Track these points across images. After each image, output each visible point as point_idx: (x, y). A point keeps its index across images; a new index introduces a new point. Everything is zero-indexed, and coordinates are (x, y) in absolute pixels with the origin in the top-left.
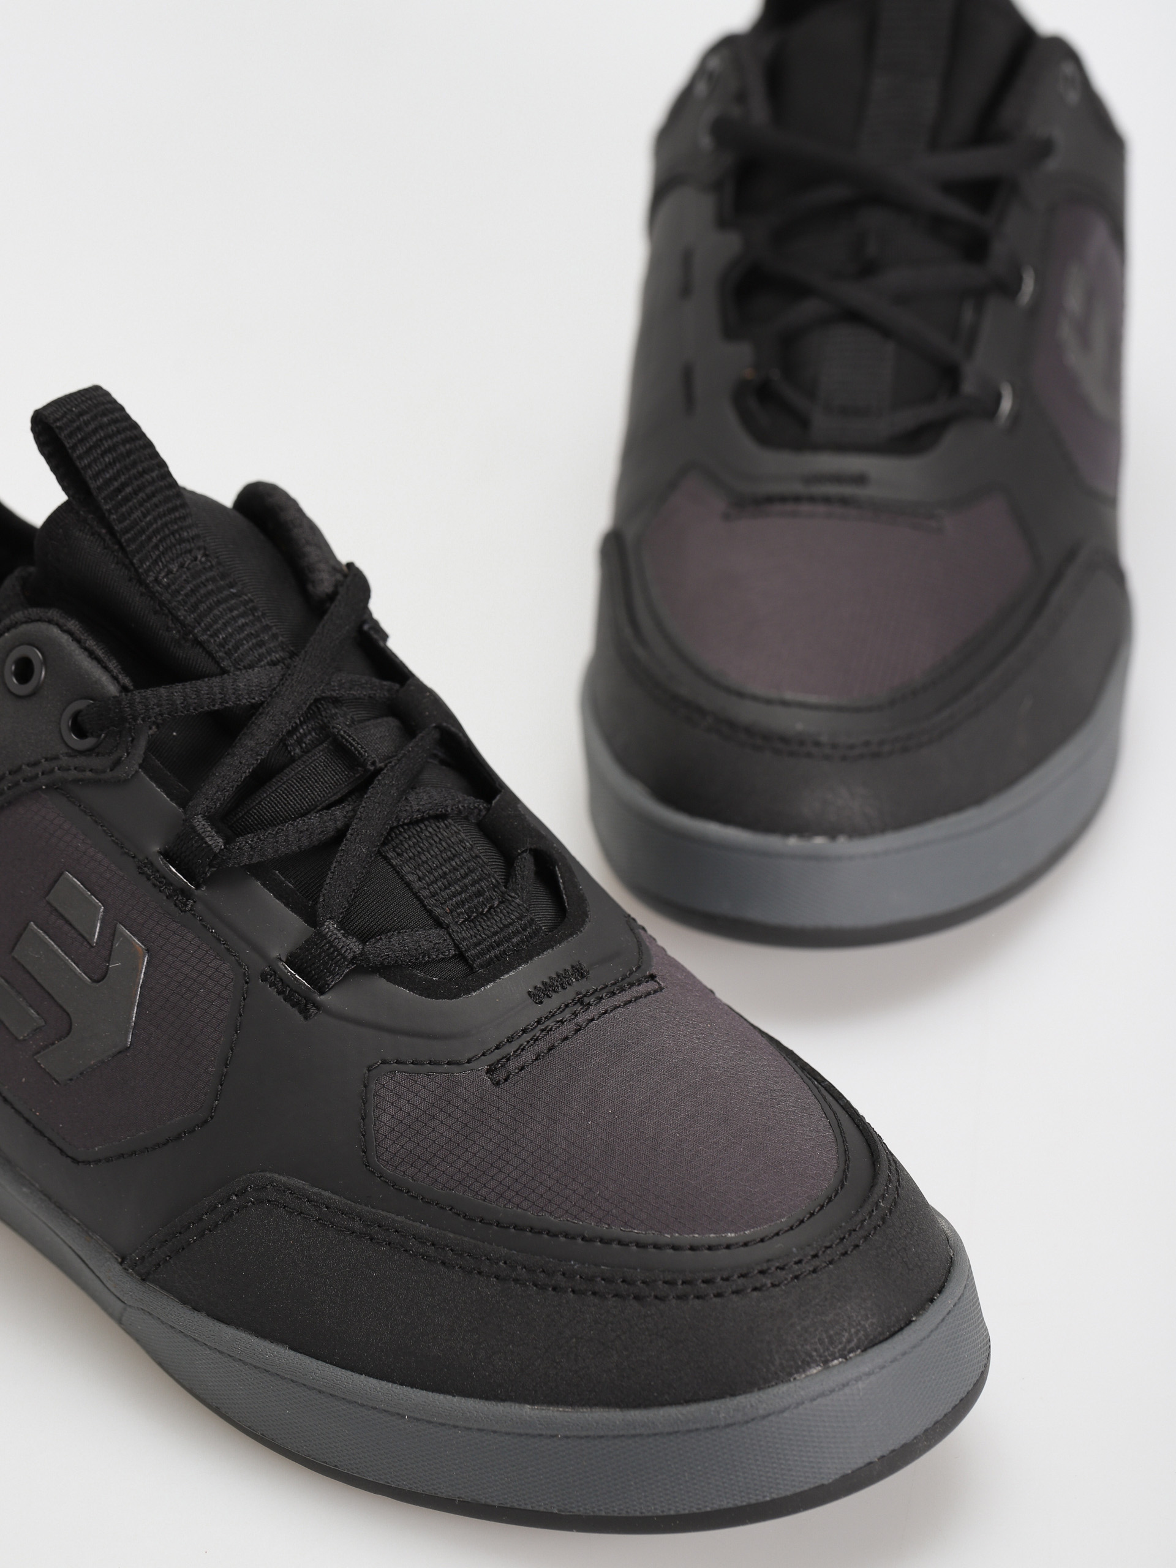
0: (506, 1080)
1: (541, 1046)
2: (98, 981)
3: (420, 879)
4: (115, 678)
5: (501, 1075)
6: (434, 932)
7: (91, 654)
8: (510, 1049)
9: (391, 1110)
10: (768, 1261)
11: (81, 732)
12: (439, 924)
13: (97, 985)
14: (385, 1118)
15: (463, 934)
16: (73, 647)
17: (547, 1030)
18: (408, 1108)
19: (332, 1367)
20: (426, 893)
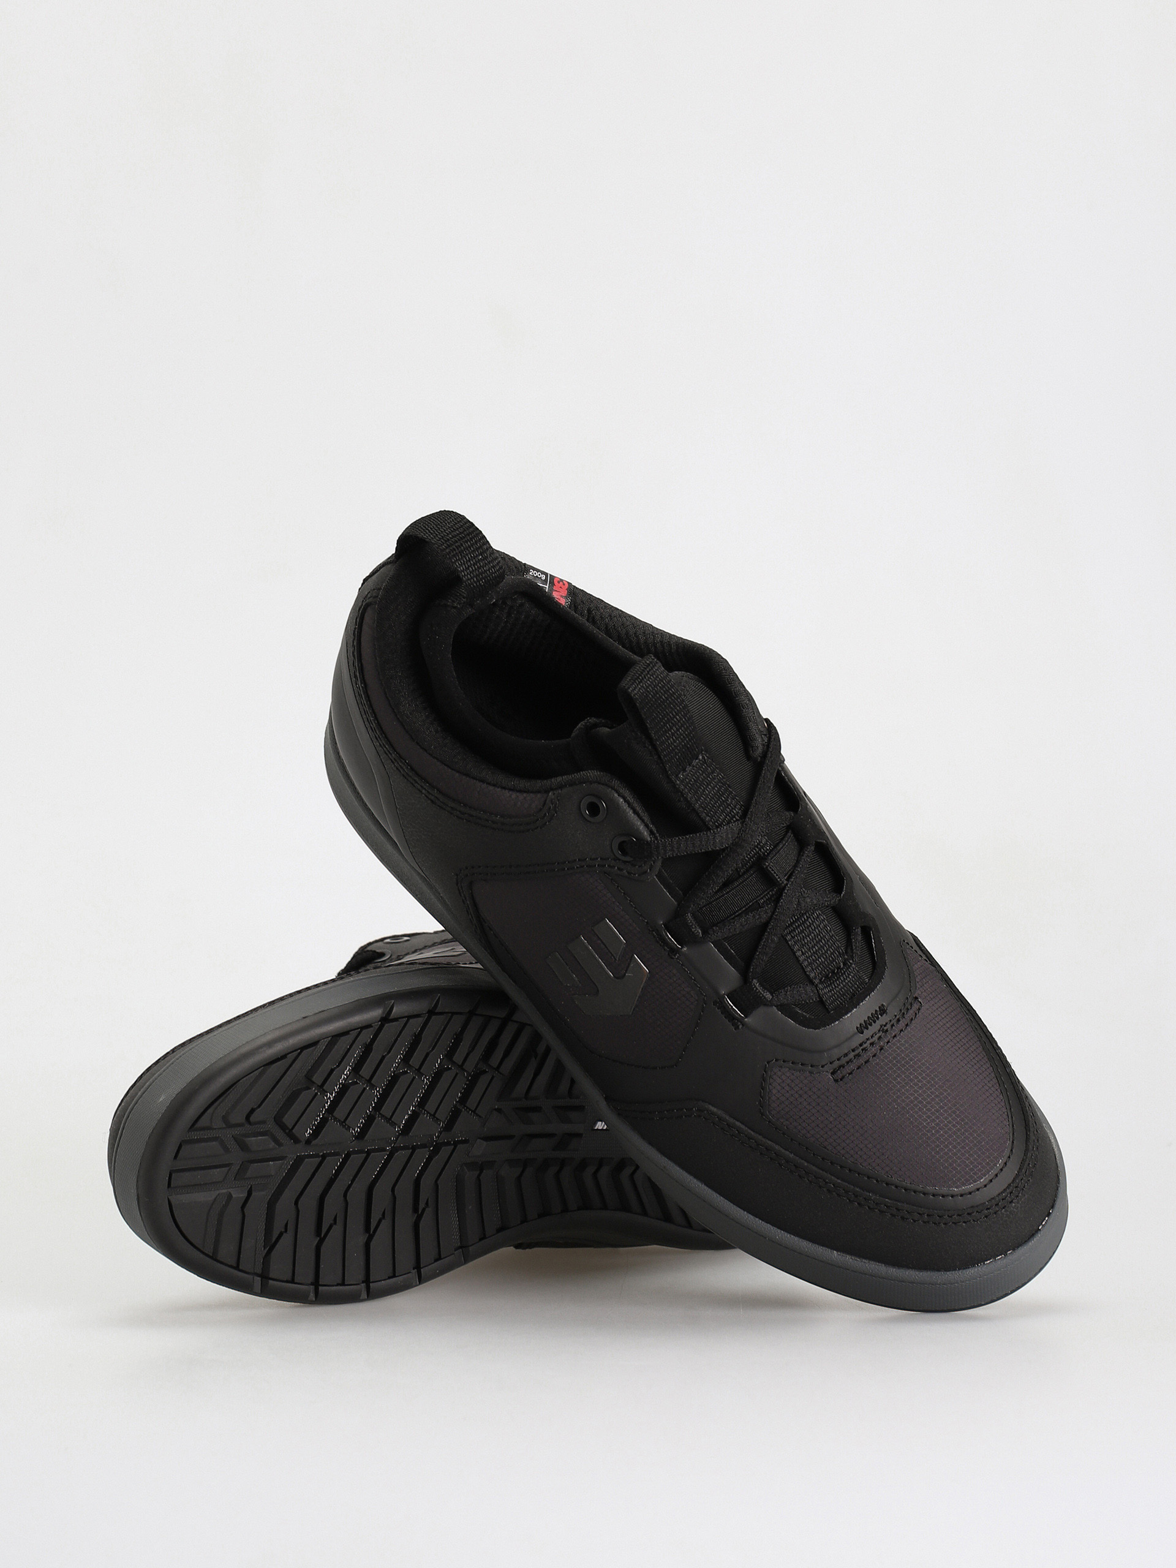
0: (841, 1080)
1: (862, 1061)
2: (618, 978)
3: (803, 954)
4: (646, 826)
5: (839, 1074)
6: (809, 988)
7: (635, 812)
8: (844, 1060)
9: (779, 1088)
10: (972, 1207)
11: (624, 852)
12: (811, 982)
13: (617, 980)
14: (774, 1091)
15: (825, 991)
16: (625, 806)
17: (864, 1050)
18: (787, 1088)
19: (728, 1203)
20: (806, 963)
